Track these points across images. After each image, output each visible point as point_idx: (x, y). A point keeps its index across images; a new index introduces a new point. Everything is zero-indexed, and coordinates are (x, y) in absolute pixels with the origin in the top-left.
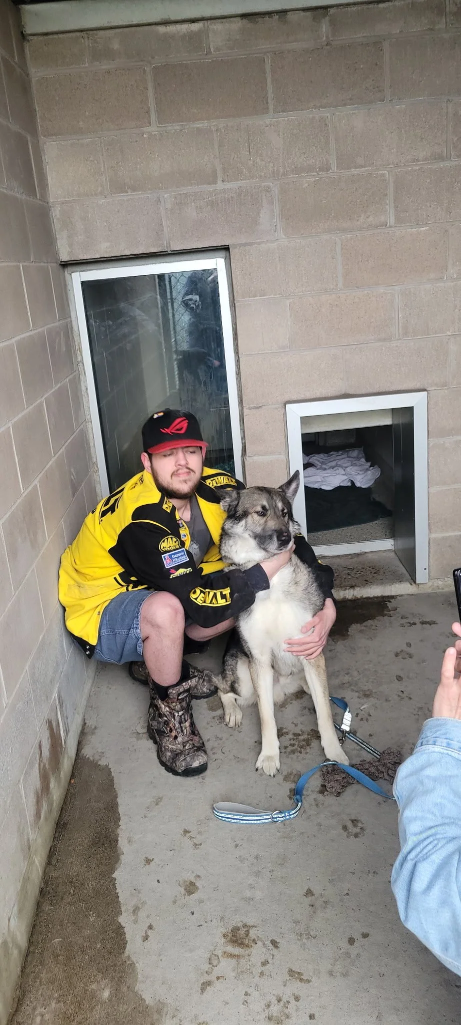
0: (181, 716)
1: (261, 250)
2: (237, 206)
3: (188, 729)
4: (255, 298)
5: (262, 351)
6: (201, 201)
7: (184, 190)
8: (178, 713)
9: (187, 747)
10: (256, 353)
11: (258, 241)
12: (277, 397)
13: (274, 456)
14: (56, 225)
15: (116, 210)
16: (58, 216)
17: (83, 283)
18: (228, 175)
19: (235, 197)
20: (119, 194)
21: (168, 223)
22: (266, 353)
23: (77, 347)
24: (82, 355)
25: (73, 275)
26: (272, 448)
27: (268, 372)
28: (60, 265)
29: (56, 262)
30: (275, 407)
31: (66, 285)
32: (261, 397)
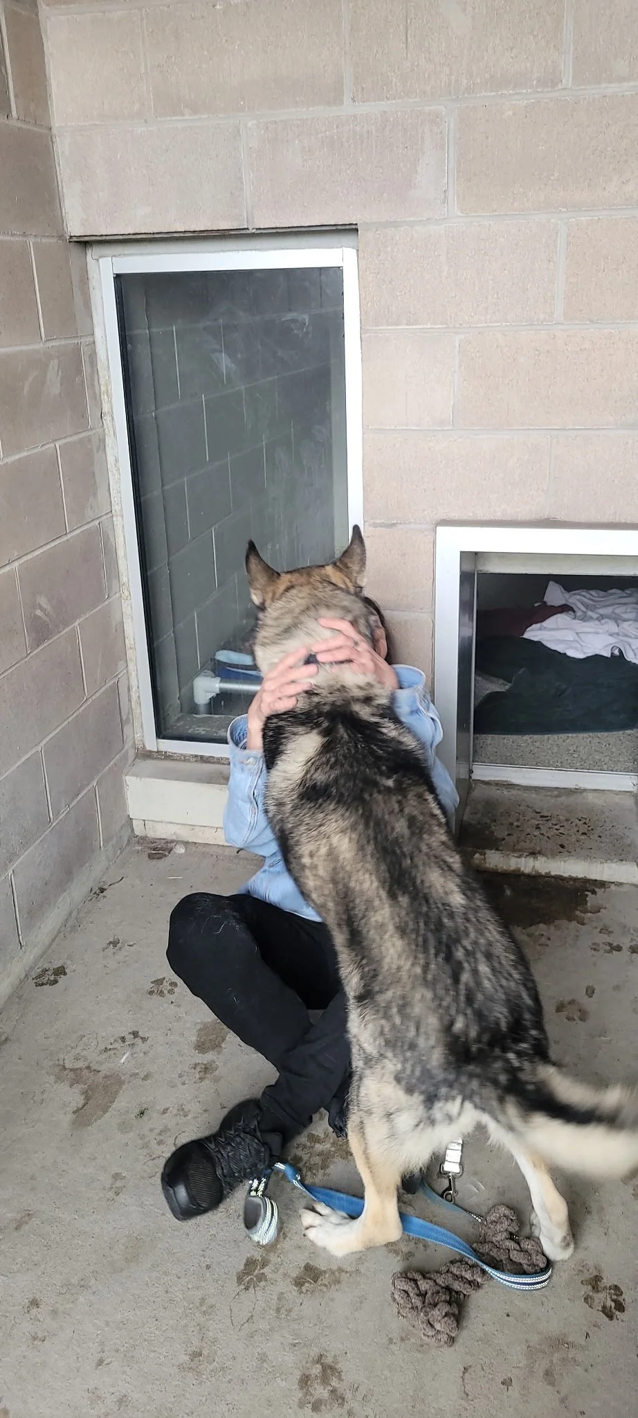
1: (416, 236)
2: (376, 150)
4: (397, 327)
5: (402, 426)
6: (313, 137)
7: (281, 115)
10: (393, 428)
11: (412, 219)
12: (424, 510)
14: (64, 172)
15: (164, 147)
16: (68, 154)
17: (118, 278)
18: (363, 88)
19: (374, 132)
20: (169, 118)
21: (252, 175)
22: (409, 430)
23: (103, 388)
24: (111, 402)
25: (100, 260)
26: (409, 599)
27: (412, 465)
28: (70, 241)
29: (58, 236)
30: (418, 527)
31: (88, 279)
32: (395, 509)
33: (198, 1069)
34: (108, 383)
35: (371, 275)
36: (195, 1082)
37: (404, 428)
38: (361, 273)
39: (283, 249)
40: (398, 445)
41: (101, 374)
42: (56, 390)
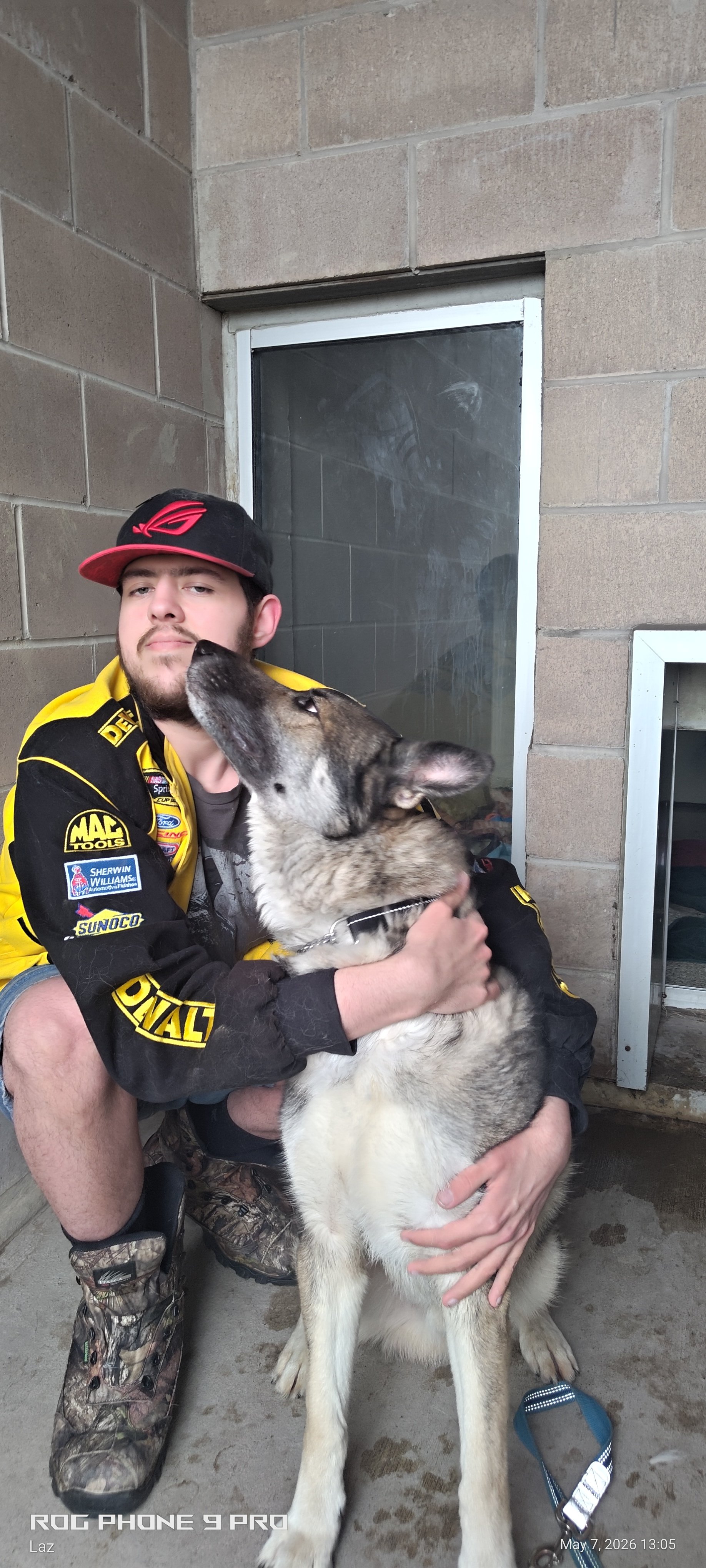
0: (127, 1328)
1: (618, 261)
2: (572, 161)
3: (135, 1368)
4: (590, 377)
5: (592, 502)
6: (494, 153)
7: (458, 131)
8: (119, 1319)
9: (102, 1425)
10: (579, 505)
11: (614, 240)
12: (617, 612)
13: (596, 752)
14: (202, 218)
15: (317, 181)
16: (207, 199)
17: (257, 353)
18: (558, 90)
19: (570, 140)
20: (325, 148)
21: (418, 203)
22: (601, 507)
23: (229, 483)
25: (238, 334)
26: (594, 731)
27: (603, 554)
28: (203, 302)
29: (188, 290)
30: (608, 634)
31: (221, 354)
32: (579, 609)
33: (266, 1352)
34: (236, 476)
35: (561, 313)
36: (259, 1371)
37: (594, 504)
38: (546, 311)
39: (450, 305)
40: (586, 527)
41: (228, 465)
42: (170, 459)
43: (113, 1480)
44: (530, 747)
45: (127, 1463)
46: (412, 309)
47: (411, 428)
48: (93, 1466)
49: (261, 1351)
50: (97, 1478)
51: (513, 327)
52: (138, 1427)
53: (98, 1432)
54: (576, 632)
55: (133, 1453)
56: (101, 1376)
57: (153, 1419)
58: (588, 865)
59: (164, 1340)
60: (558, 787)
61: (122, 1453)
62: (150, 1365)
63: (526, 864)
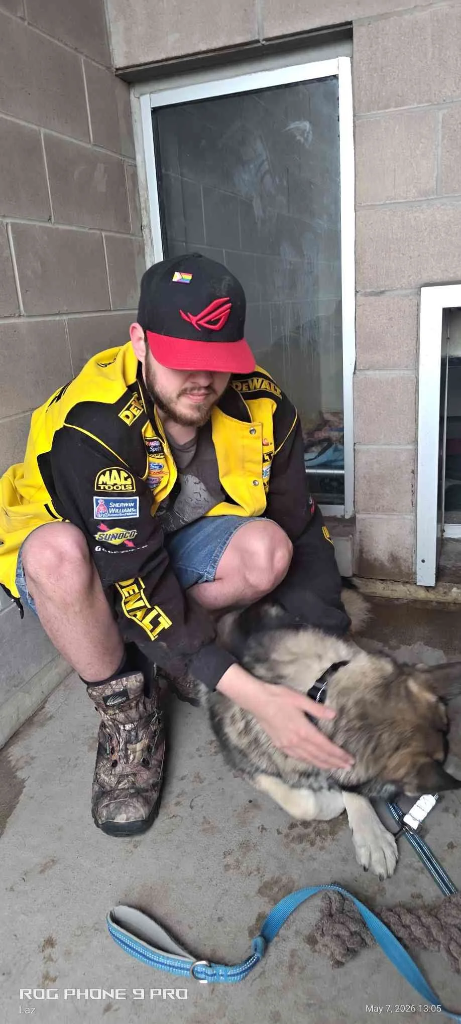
0: (129, 731)
1: (404, 24)
3: (137, 754)
4: (387, 111)
5: (391, 200)
8: (124, 727)
9: (121, 786)
10: (382, 203)
11: (401, 9)
12: (409, 276)
13: (397, 372)
14: (111, 13)
17: (155, 111)
22: (397, 203)
23: (143, 205)
24: (149, 217)
25: (141, 98)
26: (396, 358)
27: (399, 236)
28: (116, 76)
29: (105, 66)
30: (404, 292)
31: (131, 113)
32: (384, 276)
34: (147, 200)
35: (365, 65)
37: (393, 201)
38: (355, 65)
39: (287, 66)
40: (387, 218)
41: (141, 193)
42: (102, 188)
43: (130, 814)
44: (354, 373)
45: (138, 805)
46: (261, 71)
47: (265, 158)
48: (118, 808)
49: (210, 744)
50: (121, 814)
51: (332, 80)
52: (142, 786)
53: (119, 790)
54: (382, 292)
55: (141, 800)
56: (118, 760)
57: (151, 781)
58: (394, 447)
59: (153, 737)
60: (373, 397)
61: (134, 800)
62: (146, 752)
63: (354, 450)
